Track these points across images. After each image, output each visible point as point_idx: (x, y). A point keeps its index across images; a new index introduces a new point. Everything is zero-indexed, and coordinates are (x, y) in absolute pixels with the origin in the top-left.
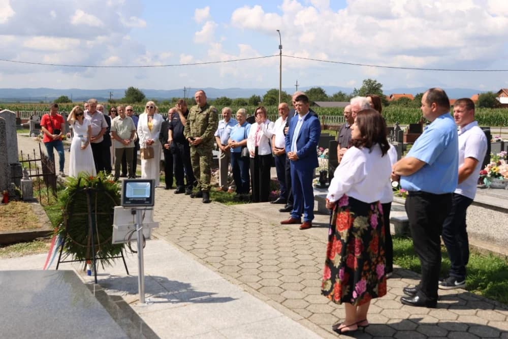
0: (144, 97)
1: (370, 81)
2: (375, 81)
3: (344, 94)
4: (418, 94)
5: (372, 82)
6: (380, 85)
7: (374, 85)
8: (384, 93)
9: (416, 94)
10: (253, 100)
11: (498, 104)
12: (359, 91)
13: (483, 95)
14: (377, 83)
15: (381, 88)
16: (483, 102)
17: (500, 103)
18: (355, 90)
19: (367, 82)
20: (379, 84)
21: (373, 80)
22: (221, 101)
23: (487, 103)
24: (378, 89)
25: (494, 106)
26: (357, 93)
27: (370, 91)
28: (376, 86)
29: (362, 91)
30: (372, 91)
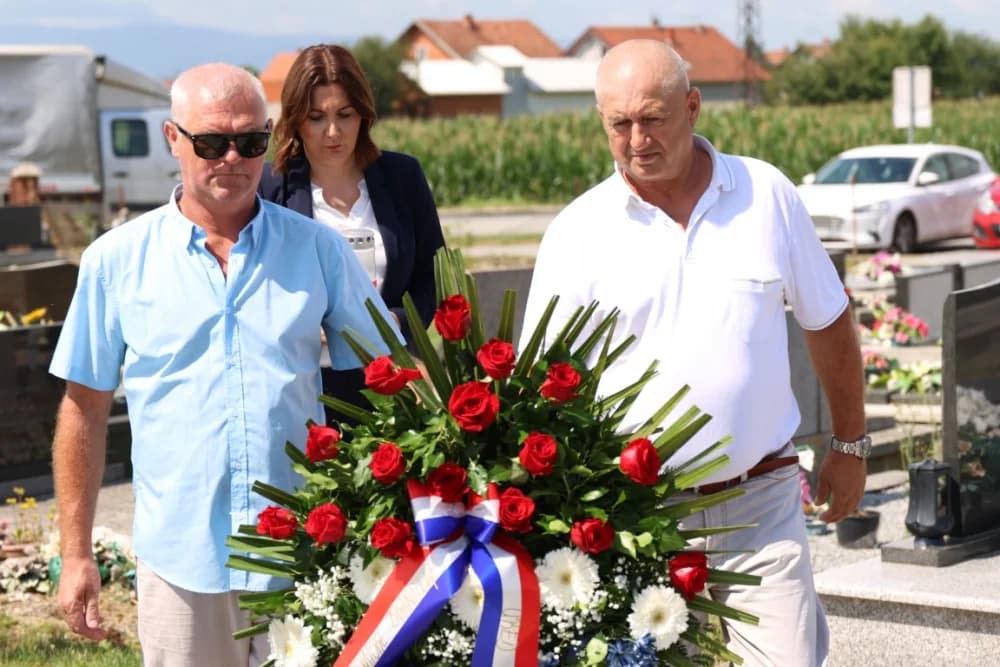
11: (413, 97)
17: (421, 92)
25: (396, 104)
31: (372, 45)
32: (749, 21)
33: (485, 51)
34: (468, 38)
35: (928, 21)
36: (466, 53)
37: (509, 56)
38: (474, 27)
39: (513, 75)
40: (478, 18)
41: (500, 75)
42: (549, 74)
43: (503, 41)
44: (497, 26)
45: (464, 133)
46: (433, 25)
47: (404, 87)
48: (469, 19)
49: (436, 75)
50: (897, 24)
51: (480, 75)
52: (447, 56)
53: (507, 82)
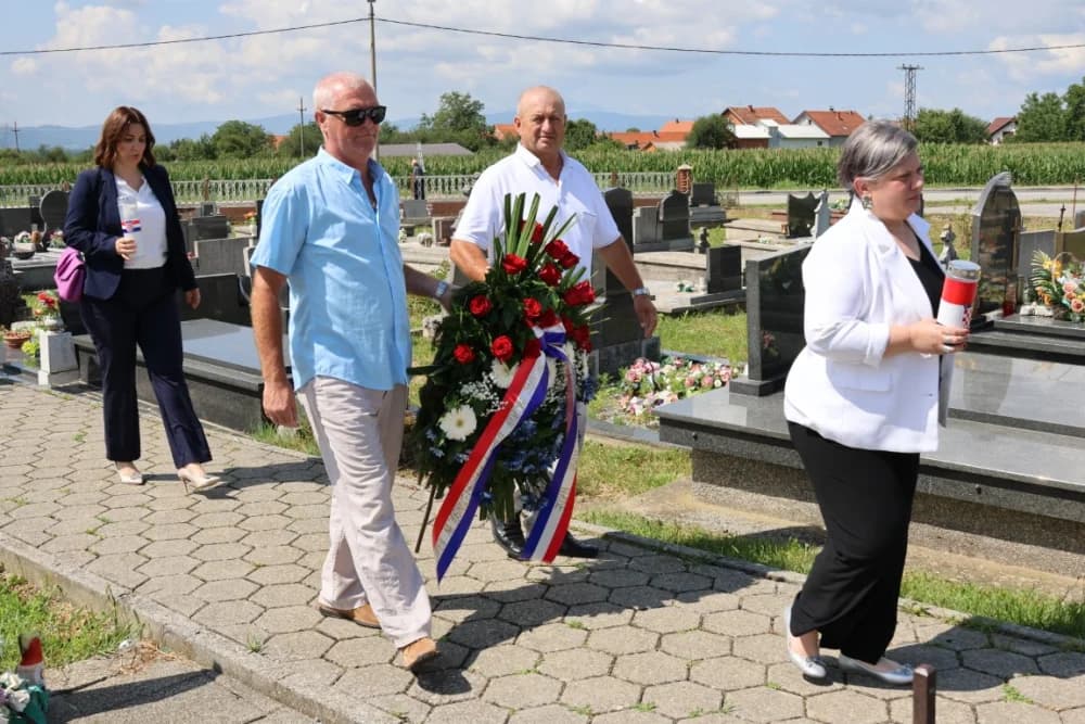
1: (456, 96)
2: (468, 97)
3: (395, 128)
5: (460, 98)
6: (478, 105)
7: (465, 106)
8: (489, 123)
10: (203, 146)
11: (731, 139)
12: (433, 119)
13: (702, 121)
14: (472, 100)
15: (481, 113)
16: (704, 135)
17: (736, 137)
18: (424, 118)
19: (450, 97)
20: (476, 103)
21: (463, 93)
23: (711, 138)
24: (473, 113)
25: (724, 142)
26: (429, 124)
27: (457, 119)
28: (469, 107)
29: (441, 118)
30: (462, 117)
31: (714, 117)
32: (910, 108)
33: (763, 121)
34: (750, 115)
35: (956, 110)
36: (752, 122)
37: (771, 123)
38: (752, 111)
39: (773, 130)
40: (754, 107)
41: (767, 131)
42: (788, 131)
43: (765, 118)
44: (761, 110)
45: (757, 154)
46: (736, 110)
47: (728, 135)
48: (751, 107)
49: (742, 131)
50: (942, 112)
51: (759, 131)
52: (743, 123)
53: (770, 133)
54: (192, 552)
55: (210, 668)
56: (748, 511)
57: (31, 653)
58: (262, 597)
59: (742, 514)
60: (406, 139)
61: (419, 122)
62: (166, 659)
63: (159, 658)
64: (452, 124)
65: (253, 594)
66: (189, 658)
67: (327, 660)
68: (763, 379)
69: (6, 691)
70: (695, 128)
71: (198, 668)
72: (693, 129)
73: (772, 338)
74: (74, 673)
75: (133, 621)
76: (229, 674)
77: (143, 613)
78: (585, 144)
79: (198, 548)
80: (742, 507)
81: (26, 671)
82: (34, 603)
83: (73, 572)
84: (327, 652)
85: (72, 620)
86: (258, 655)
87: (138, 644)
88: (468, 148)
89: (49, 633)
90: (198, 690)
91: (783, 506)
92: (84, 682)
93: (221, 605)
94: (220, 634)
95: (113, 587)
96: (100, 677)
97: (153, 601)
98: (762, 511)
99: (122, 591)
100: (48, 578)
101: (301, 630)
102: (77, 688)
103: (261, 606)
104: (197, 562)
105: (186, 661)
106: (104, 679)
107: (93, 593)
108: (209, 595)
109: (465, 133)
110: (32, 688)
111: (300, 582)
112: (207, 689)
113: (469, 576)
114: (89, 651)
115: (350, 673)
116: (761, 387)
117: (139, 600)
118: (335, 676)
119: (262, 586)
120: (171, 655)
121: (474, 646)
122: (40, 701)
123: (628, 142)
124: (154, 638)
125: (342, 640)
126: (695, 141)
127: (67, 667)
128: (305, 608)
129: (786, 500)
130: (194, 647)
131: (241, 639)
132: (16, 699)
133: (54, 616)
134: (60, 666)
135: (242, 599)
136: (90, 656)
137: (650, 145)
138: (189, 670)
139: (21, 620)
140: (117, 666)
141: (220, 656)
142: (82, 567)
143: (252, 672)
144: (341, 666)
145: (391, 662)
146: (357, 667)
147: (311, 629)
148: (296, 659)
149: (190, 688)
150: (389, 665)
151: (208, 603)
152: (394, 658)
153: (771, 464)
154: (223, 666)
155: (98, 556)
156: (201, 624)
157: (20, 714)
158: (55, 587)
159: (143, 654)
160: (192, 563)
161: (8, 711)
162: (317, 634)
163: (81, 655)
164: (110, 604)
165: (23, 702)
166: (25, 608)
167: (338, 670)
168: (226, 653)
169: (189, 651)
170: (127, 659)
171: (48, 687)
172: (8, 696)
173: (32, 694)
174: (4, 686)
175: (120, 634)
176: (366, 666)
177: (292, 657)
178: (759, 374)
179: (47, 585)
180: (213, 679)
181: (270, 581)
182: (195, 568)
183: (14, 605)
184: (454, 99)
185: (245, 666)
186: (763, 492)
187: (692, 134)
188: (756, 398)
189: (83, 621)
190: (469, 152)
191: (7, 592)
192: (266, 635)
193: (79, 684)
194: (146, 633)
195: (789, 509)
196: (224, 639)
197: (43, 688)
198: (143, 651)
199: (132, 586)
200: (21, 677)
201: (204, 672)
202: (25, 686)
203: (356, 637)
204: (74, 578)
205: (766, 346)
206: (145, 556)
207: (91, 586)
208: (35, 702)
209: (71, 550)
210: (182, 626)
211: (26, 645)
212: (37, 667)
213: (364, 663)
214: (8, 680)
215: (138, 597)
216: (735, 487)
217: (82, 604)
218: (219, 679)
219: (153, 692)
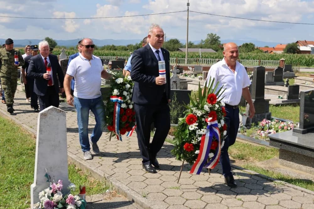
0: (57, 44)
1: (212, 34)
2: (216, 35)
3: (193, 43)
4: (244, 44)
5: (213, 35)
7: (214, 37)
8: (221, 43)
9: (243, 44)
10: (136, 47)
11: (298, 51)
12: (205, 41)
13: (289, 44)
14: (217, 36)
15: (219, 40)
16: (289, 49)
17: (300, 50)
18: (202, 41)
19: (210, 35)
21: (214, 34)
22: (110, 47)
23: (292, 50)
24: (217, 40)
25: (296, 52)
26: (203, 42)
27: (212, 41)
28: (216, 38)
29: (207, 41)
30: (213, 41)
31: (293, 44)
34: (305, 43)
36: (306, 45)
37: (311, 46)
38: (306, 42)
40: (306, 41)
41: (310, 48)
43: (310, 44)
44: (309, 42)
45: (306, 56)
46: (300, 41)
47: (297, 49)
48: (305, 41)
49: (302, 48)
51: (308, 48)
52: (302, 46)
53: (311, 49)
54: (128, 166)
55: (131, 200)
56: (296, 170)
57: (83, 191)
58: (147, 181)
59: (294, 170)
60: (196, 47)
61: (200, 42)
62: (119, 197)
63: (117, 196)
64: (210, 43)
65: (144, 180)
66: (125, 197)
67: (165, 202)
68: (304, 128)
69: (76, 200)
70: (287, 47)
71: (128, 200)
72: (286, 47)
73: (308, 116)
74: (93, 197)
75: (110, 184)
76: (136, 203)
77: (113, 183)
78: (251, 51)
79: (130, 165)
80: (295, 168)
81: (81, 196)
82: (83, 177)
83: (95, 169)
84: (165, 199)
85: (94, 182)
86: (145, 198)
87: (111, 191)
88: (214, 50)
89: (87, 185)
90: (128, 206)
91: (308, 169)
92: (96, 200)
93: (135, 183)
94: (135, 191)
95: (106, 174)
96: (100, 200)
97: (116, 179)
98: (301, 170)
99: (108, 176)
100: (88, 170)
101: (158, 192)
102: (94, 202)
103: (147, 184)
104: (129, 169)
105: (125, 198)
106: (101, 200)
107: (100, 175)
108: (132, 179)
109: (214, 46)
110: (82, 201)
111: (158, 178)
112: (130, 207)
113: (208, 181)
114: (98, 192)
115: (171, 206)
116: (303, 131)
117: (112, 179)
118: (167, 207)
119: (147, 178)
120: (120, 196)
121: (208, 202)
122: (84, 205)
123: (265, 51)
124: (116, 190)
125: (169, 196)
126: (286, 51)
127: (91, 195)
128: (159, 186)
129: (309, 167)
130: (127, 194)
131: (140, 193)
132: (78, 203)
133: (89, 181)
134: (90, 195)
135: (141, 182)
136: (98, 193)
137: (272, 51)
138: (125, 200)
139: (80, 181)
140: (105, 197)
141: (134, 197)
142: (97, 168)
143: (143, 203)
144: (169, 204)
145: (183, 204)
146: (173, 205)
147: (161, 192)
148: (156, 201)
149: (125, 206)
150: (183, 205)
151: (132, 182)
152: (184, 203)
153: (305, 156)
154: (135, 200)
155: (102, 165)
156: (130, 188)
157: (79, 207)
158: (89, 173)
159: (112, 194)
160: (128, 169)
161: (76, 206)
162: (162, 194)
163: (96, 193)
164: (104, 179)
165: (80, 204)
166: (81, 178)
167: (168, 205)
168: (136, 197)
169: (126, 195)
170: (108, 195)
171: (86, 201)
172: (76, 202)
173: (82, 202)
174: (75, 199)
175: (107, 188)
176: (176, 205)
177: (155, 200)
178: (303, 127)
179: (87, 172)
180: (132, 204)
181: (150, 177)
182: (128, 171)
183: (78, 177)
184: (211, 35)
185: (141, 201)
186: (302, 164)
187: (285, 49)
188: (301, 134)
189: (97, 183)
190: (215, 52)
191: (76, 173)
192: (148, 193)
193: (94, 201)
194: (114, 188)
195: (309, 170)
196: (136, 193)
197: (85, 201)
198: (112, 193)
199: (111, 175)
200: (80, 197)
201: (130, 201)
202: (80, 200)
203: (173, 196)
204: (95, 171)
205: (305, 118)
206: (115, 166)
207: (99, 173)
208: (83, 205)
209: (94, 163)
210: (124, 187)
211: (81, 188)
212: (84, 195)
213: (175, 204)
214: (76, 197)
215: (112, 178)
216: (293, 162)
217: (97, 178)
218: (133, 204)
219: (115, 206)
